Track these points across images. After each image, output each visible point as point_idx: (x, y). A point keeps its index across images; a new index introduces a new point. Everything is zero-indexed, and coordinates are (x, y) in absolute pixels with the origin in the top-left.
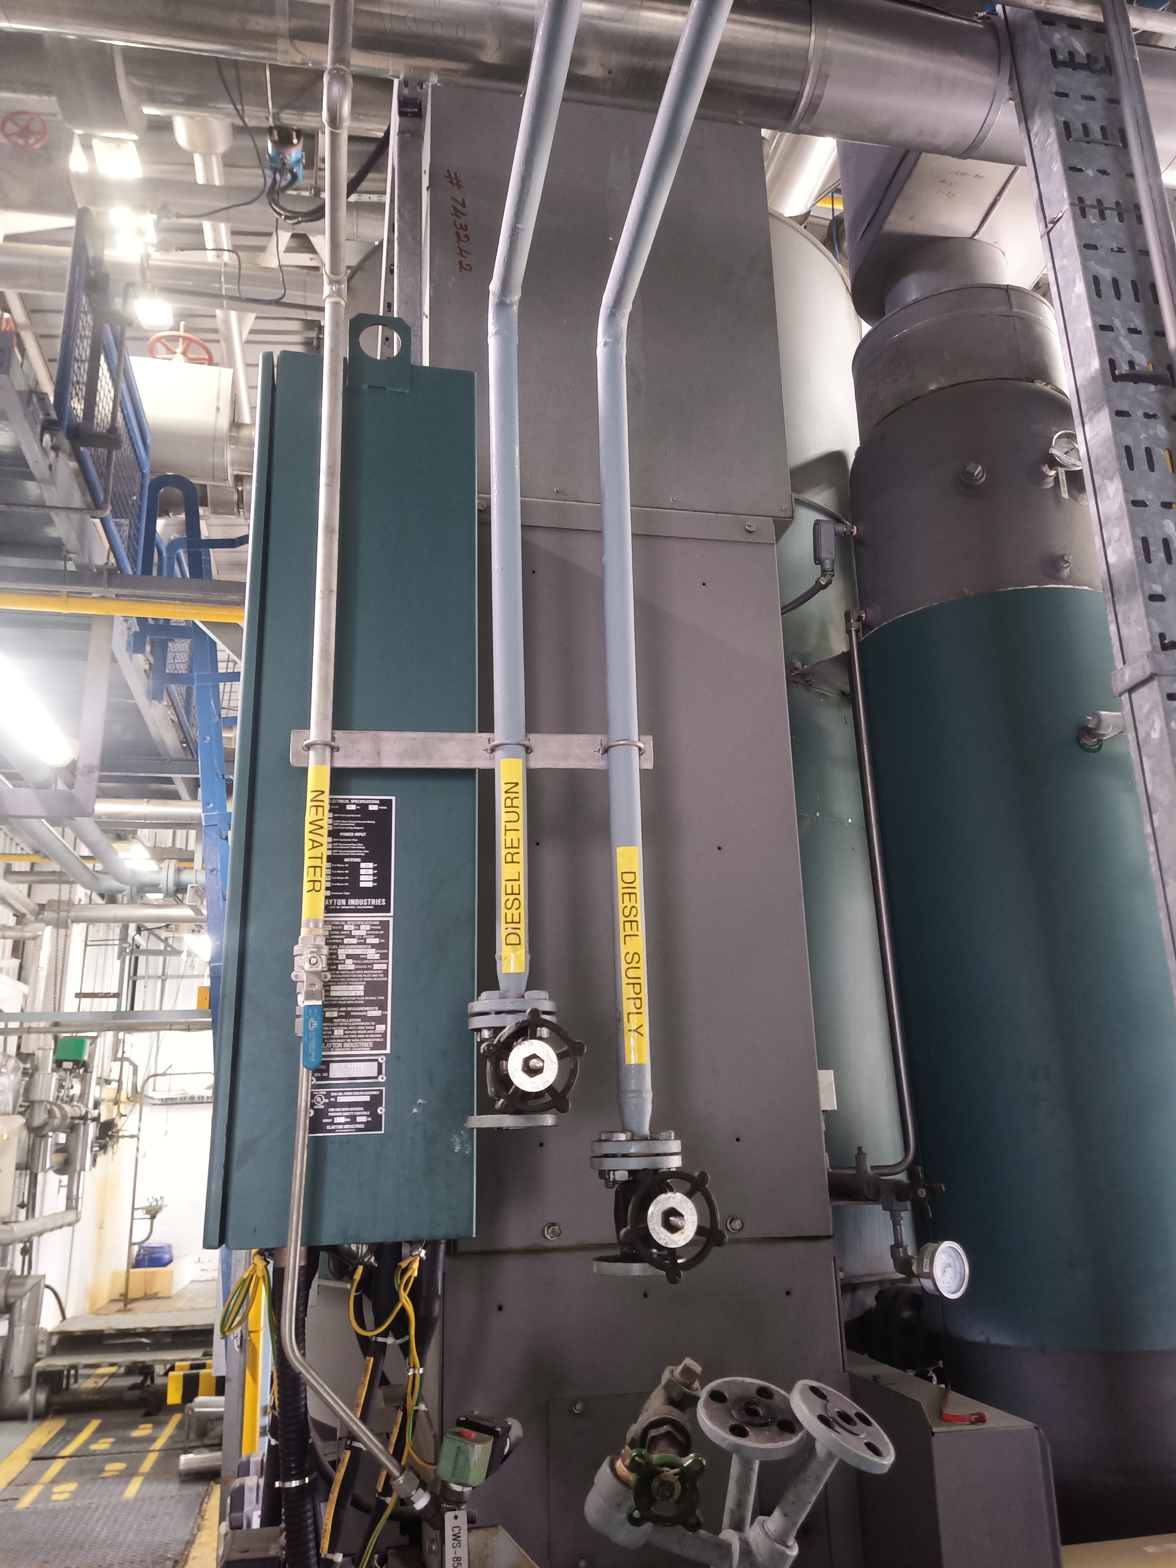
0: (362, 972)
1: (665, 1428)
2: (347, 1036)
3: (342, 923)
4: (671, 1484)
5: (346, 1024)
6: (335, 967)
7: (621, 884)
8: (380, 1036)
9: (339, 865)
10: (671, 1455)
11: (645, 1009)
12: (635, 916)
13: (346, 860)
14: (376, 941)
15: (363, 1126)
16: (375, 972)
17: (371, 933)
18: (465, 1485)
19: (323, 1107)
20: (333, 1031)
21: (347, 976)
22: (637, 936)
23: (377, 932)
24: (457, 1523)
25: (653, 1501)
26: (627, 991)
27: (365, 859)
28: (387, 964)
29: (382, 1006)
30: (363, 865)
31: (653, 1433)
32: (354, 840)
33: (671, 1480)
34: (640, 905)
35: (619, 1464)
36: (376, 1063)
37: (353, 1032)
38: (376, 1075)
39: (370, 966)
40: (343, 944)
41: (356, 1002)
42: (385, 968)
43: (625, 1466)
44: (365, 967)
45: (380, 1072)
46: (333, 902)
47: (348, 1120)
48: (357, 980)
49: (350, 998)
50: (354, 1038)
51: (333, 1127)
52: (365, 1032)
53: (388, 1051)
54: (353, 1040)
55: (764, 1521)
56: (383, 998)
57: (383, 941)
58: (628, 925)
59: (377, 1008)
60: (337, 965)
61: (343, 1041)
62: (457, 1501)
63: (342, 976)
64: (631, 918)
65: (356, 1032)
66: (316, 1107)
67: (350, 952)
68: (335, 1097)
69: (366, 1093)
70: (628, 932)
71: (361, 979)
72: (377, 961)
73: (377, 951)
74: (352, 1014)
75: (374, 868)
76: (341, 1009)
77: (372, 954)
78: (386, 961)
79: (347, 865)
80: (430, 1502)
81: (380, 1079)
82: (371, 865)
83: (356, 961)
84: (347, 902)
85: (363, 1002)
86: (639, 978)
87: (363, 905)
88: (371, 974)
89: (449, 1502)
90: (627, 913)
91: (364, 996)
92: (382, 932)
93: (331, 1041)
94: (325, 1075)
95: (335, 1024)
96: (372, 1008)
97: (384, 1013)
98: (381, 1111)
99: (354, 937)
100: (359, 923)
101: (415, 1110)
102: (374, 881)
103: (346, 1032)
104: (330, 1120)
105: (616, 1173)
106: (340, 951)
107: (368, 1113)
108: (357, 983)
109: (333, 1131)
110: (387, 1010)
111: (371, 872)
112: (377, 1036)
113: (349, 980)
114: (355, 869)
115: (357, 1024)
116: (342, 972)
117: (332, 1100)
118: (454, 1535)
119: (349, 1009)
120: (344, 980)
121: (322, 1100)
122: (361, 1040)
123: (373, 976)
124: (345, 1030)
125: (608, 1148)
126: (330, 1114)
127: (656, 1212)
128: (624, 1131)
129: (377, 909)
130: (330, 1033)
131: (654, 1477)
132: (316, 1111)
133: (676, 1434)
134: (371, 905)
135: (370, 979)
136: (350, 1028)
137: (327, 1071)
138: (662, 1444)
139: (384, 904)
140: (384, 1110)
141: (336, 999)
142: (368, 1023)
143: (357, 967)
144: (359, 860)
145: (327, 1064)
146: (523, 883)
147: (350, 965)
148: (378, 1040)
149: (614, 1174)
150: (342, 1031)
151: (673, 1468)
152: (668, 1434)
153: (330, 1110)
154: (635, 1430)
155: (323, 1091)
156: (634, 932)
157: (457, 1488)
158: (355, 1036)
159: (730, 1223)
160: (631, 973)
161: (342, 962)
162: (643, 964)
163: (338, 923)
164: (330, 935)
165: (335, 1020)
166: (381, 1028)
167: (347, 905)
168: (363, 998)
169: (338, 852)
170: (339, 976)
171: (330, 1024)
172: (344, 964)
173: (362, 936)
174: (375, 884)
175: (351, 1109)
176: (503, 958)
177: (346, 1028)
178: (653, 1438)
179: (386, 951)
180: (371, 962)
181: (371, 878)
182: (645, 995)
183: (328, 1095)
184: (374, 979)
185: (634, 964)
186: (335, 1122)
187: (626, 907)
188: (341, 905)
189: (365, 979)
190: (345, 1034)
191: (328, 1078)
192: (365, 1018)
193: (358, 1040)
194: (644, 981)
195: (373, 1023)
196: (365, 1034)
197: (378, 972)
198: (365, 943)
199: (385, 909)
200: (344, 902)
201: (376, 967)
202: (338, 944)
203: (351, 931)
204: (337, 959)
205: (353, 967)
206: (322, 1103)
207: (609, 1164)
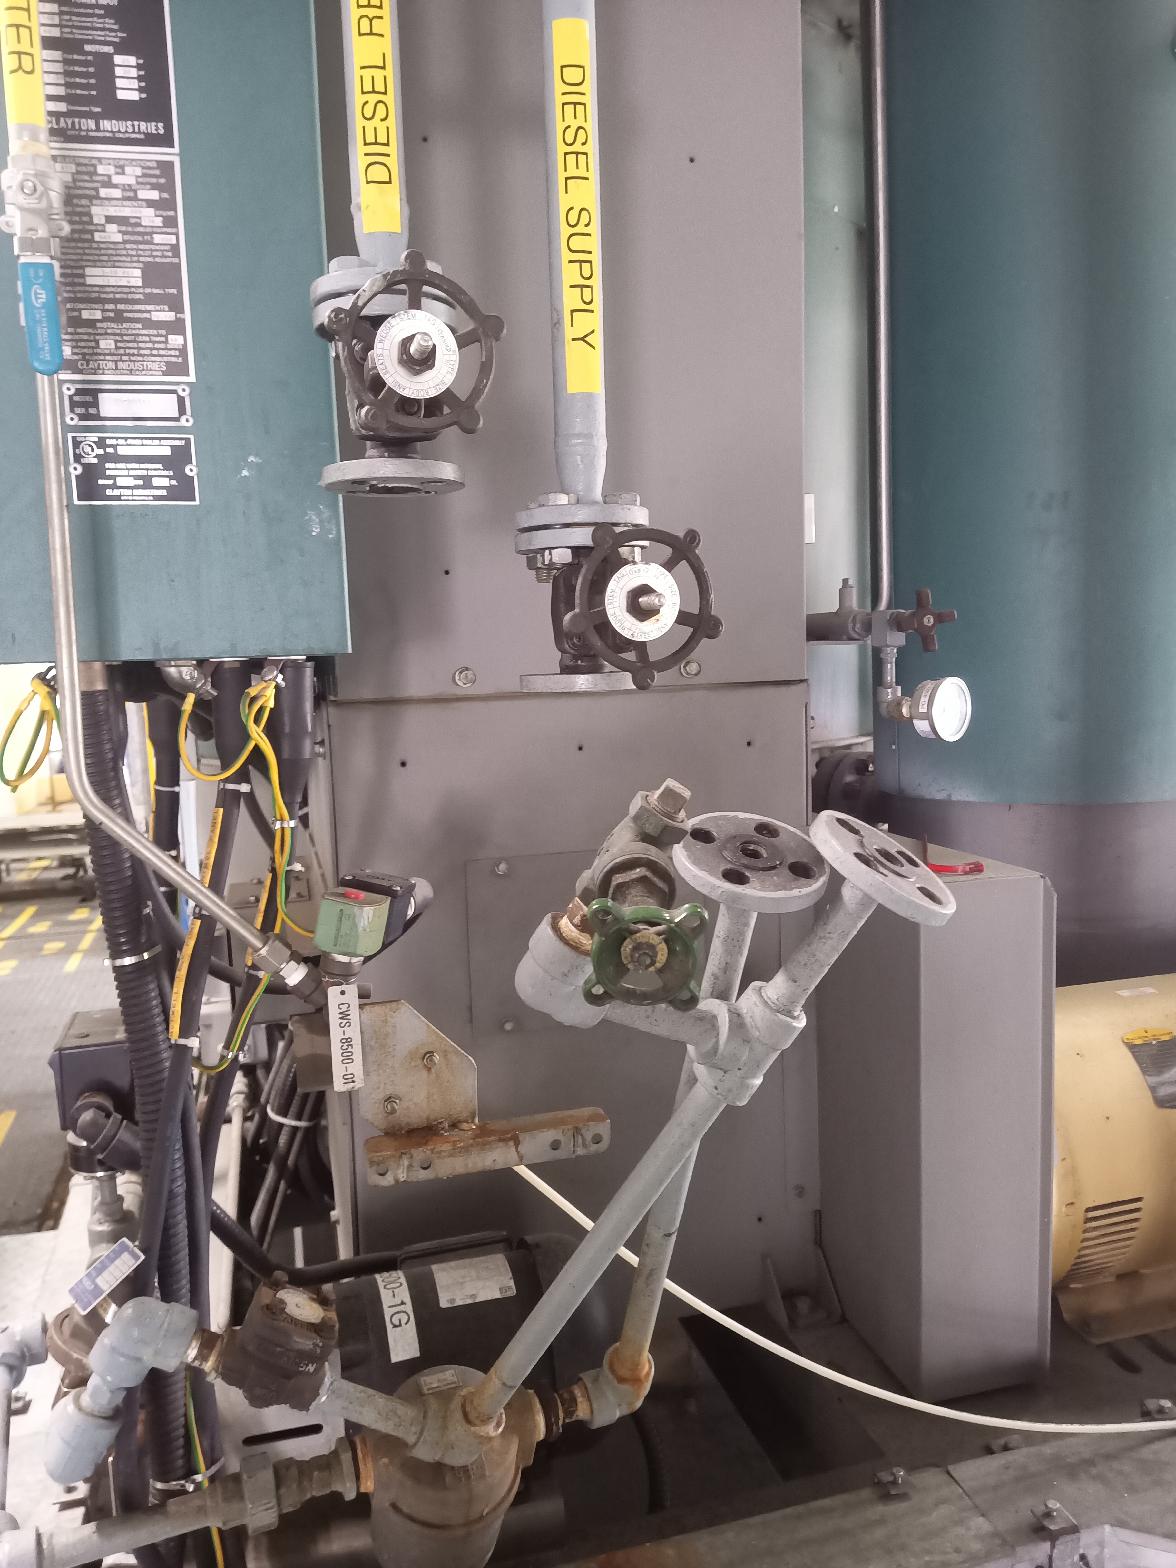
0: (135, 246)
1: (639, 872)
2: (122, 351)
3: (94, 162)
4: (652, 947)
5: (118, 331)
6: (89, 236)
7: (559, 87)
8: (177, 353)
9: (76, 57)
10: (650, 907)
11: (598, 305)
12: (584, 144)
13: (88, 48)
14: (154, 195)
15: (164, 493)
16: (157, 247)
17: (145, 179)
18: (353, 955)
19: (95, 461)
20: (97, 342)
21: (110, 252)
22: (587, 179)
23: (154, 180)
24: (344, 999)
25: (622, 970)
26: (569, 274)
27: (122, 48)
28: (177, 235)
29: (176, 305)
30: (118, 59)
31: (619, 879)
32: (97, 11)
33: (651, 941)
34: (592, 126)
35: (565, 923)
36: (175, 396)
37: (131, 345)
38: (176, 415)
39: (147, 238)
40: (98, 197)
41: (130, 296)
42: (174, 242)
43: (576, 926)
44: (140, 238)
45: (182, 411)
46: (73, 123)
47: (141, 482)
48: (129, 259)
49: (119, 290)
50: (134, 355)
51: (117, 492)
52: (150, 345)
53: (192, 378)
54: (133, 358)
55: (761, 988)
56: (174, 291)
57: (165, 195)
58: (571, 158)
59: (166, 307)
60: (91, 232)
61: (115, 358)
62: (344, 975)
63: (103, 252)
64: (577, 147)
65: (135, 345)
66: (84, 461)
67: (113, 211)
68: (115, 447)
69: (163, 442)
70: (572, 171)
71: (135, 259)
72: (159, 230)
73: (158, 213)
74: (125, 314)
75: (139, 67)
76: (107, 307)
77: (149, 217)
78: (174, 230)
79: (90, 58)
80: (307, 975)
81: (183, 422)
82: (132, 60)
83: (124, 228)
84: (97, 125)
85: (142, 297)
86: (590, 252)
87: (126, 132)
88: (152, 250)
89: (331, 974)
90: (569, 139)
91: (143, 287)
92: (162, 181)
93: (96, 357)
94: (92, 411)
95: (99, 331)
96: (158, 308)
97: (179, 315)
98: (191, 470)
99: (116, 186)
100: (122, 163)
101: (245, 473)
102: (140, 90)
103: (119, 344)
104: (110, 482)
105: (554, 552)
106: (95, 210)
107: (171, 473)
108: (129, 265)
109: (118, 498)
110: (183, 312)
111: (134, 72)
112: (172, 353)
113: (115, 258)
114: (105, 66)
115: (137, 332)
116: (102, 246)
117: (110, 450)
118: (340, 1013)
119: (121, 307)
120: (106, 258)
121: (93, 450)
122: (146, 358)
123: (155, 253)
124: (116, 342)
125: (539, 517)
126: (108, 472)
127: (617, 590)
128: (563, 491)
129: (151, 140)
130: (93, 344)
131: (625, 939)
132: (87, 467)
133: (655, 880)
134: (139, 133)
135: (150, 259)
136: (125, 338)
137: (95, 404)
138: (635, 892)
139: (162, 131)
140: (195, 470)
141: (97, 289)
142: (155, 332)
143: (126, 237)
144: (109, 49)
145: (95, 393)
146: (391, 72)
147: (113, 233)
148: (174, 359)
149: (550, 554)
150: (113, 343)
151: (653, 924)
152: (643, 879)
153: (108, 465)
154: (589, 877)
155: (93, 437)
156: (582, 172)
157: (345, 959)
158: (135, 351)
159: (685, 667)
160: (576, 243)
161: (99, 228)
162: (595, 229)
163: (86, 161)
164: (74, 180)
165: (99, 325)
166: (176, 340)
167: (98, 129)
168: (141, 290)
169: (71, 33)
170: (97, 252)
171: (90, 331)
172: (104, 231)
173: (129, 185)
174: (144, 96)
175: (143, 466)
176: (363, 207)
177: (118, 338)
178: (620, 886)
179: (172, 213)
180: (149, 230)
181: (135, 84)
182: (597, 282)
183: (101, 443)
184: (158, 260)
185: (580, 229)
186: (118, 484)
187: (569, 127)
188: (88, 130)
189: (142, 259)
190: (117, 348)
191: (97, 417)
192: (149, 324)
193: (140, 358)
194: (596, 258)
195: (163, 332)
196: (151, 349)
197: (162, 248)
198: (135, 198)
199: (166, 140)
200: (92, 124)
201: (157, 238)
202: (90, 198)
203: (109, 176)
204: (91, 223)
205: (118, 238)
206: (94, 454)
207: (541, 539)
